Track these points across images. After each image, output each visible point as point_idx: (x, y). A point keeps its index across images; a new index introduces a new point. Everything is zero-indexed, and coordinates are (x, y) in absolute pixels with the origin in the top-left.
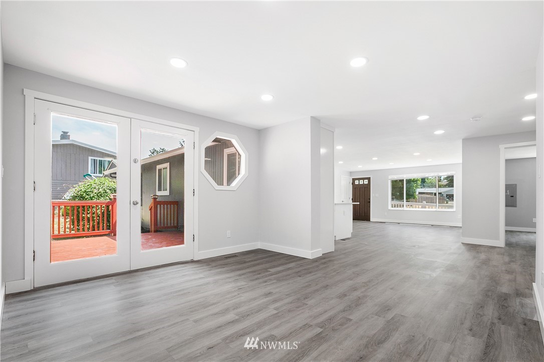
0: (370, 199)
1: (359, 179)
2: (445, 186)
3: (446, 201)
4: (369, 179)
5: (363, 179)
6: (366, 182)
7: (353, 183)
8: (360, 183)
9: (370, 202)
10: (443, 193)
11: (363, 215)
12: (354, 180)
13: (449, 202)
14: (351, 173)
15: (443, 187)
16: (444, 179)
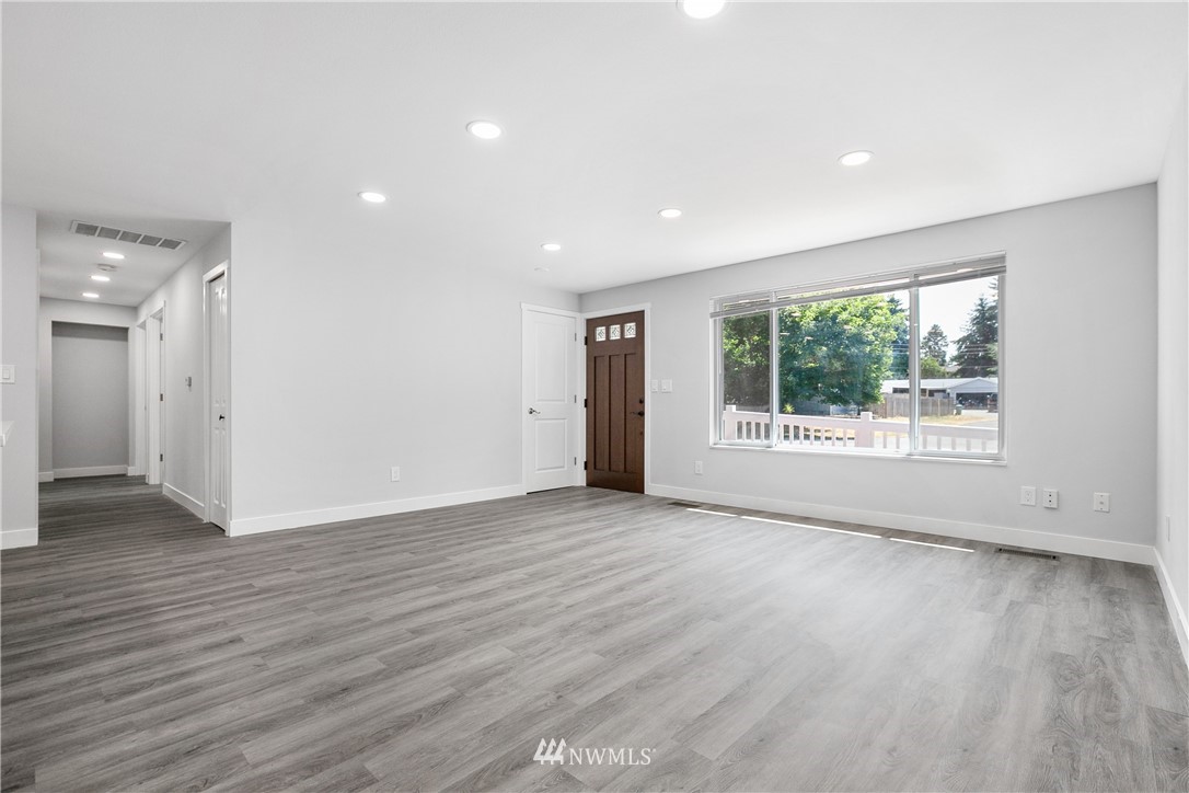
0: (642, 402)
1: (608, 321)
2: (954, 375)
3: (957, 408)
4: (638, 318)
5: (622, 319)
6: (630, 331)
7: (589, 340)
8: (613, 338)
9: (642, 414)
10: (948, 391)
11: (622, 467)
12: (592, 324)
13: (964, 412)
14: (582, 298)
15: (951, 377)
16: (952, 360)
